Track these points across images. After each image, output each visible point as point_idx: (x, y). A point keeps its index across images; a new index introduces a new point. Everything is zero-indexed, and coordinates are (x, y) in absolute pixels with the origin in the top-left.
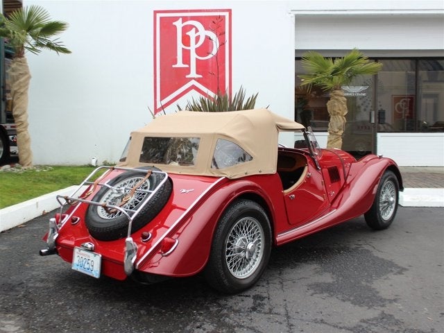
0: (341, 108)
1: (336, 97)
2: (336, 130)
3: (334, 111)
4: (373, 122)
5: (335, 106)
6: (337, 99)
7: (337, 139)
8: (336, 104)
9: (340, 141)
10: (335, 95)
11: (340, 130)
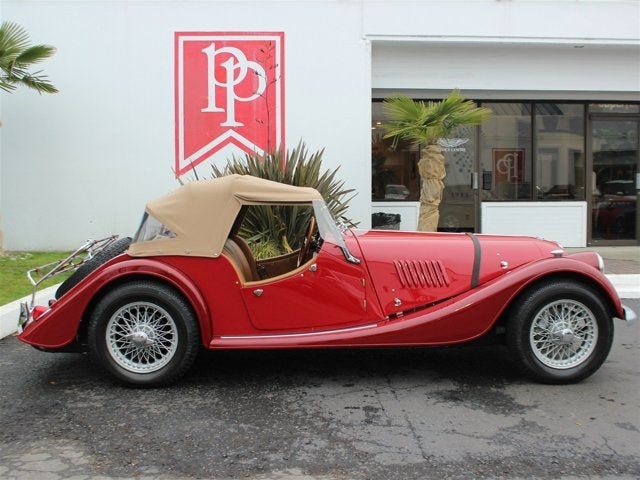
0: (437, 169)
1: (431, 155)
2: (432, 199)
3: (429, 174)
4: (476, 186)
5: (429, 166)
6: (432, 158)
7: (433, 211)
8: (431, 164)
9: (437, 214)
10: (430, 151)
11: (437, 198)
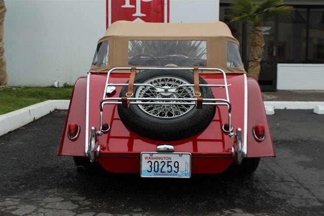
0: (260, 41)
1: (256, 32)
2: (257, 58)
3: (255, 43)
4: (274, 54)
5: (256, 39)
6: (257, 34)
7: (257, 65)
8: (257, 37)
9: (259, 67)
10: (256, 30)
11: (259, 58)
